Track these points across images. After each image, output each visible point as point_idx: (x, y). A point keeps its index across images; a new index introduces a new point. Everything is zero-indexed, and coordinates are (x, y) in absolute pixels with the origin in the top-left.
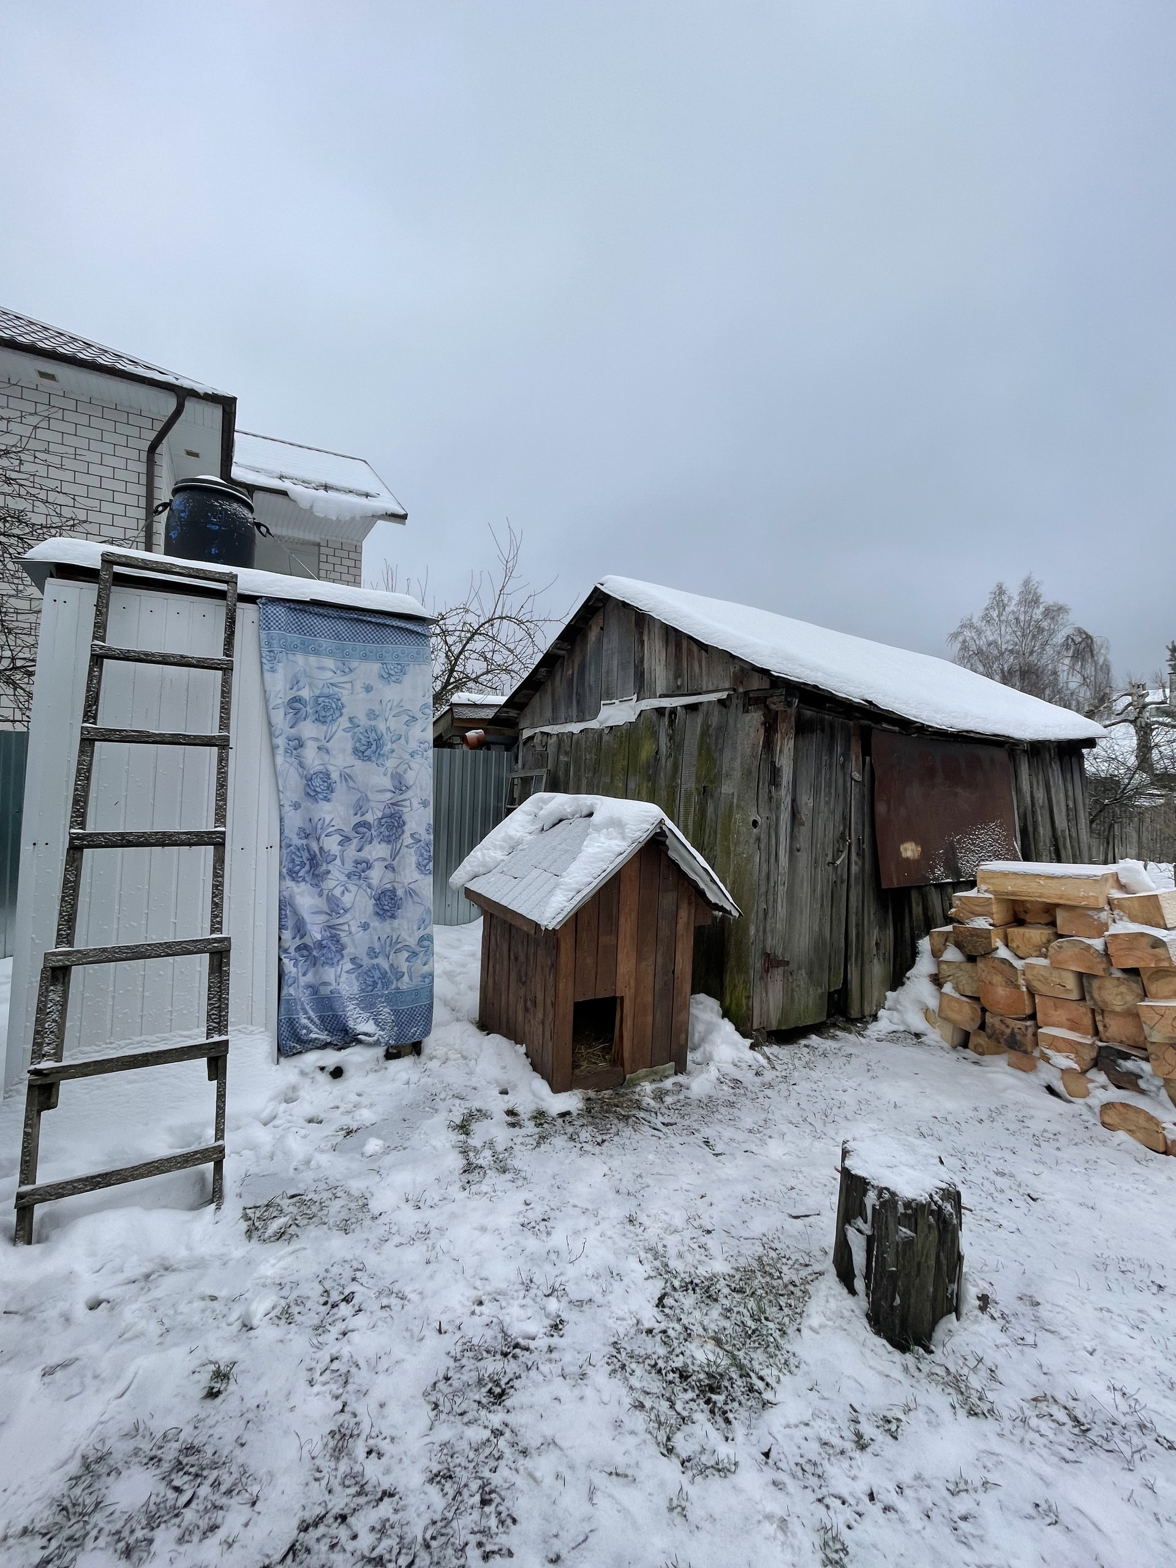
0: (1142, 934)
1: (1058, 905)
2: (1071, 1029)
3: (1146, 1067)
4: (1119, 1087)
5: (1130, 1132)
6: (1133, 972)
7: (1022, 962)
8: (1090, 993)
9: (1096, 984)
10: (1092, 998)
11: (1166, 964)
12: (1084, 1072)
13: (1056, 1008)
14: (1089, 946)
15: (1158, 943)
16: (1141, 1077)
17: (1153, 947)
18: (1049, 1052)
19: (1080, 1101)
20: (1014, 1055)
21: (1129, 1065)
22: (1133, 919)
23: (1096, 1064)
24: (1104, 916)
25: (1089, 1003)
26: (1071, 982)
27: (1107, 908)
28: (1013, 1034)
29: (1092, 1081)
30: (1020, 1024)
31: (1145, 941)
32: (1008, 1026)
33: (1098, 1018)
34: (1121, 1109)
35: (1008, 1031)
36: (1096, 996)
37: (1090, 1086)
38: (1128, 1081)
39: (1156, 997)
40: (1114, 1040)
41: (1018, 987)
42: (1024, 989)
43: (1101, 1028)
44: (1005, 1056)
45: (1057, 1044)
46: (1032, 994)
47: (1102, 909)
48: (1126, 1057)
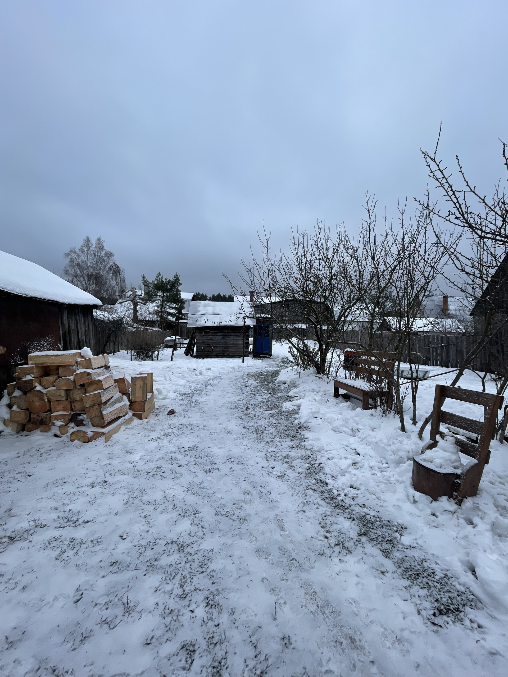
0: (84, 372)
1: (59, 366)
2: (64, 411)
3: (85, 416)
4: (77, 426)
5: (79, 440)
6: (82, 386)
7: (46, 390)
8: (69, 396)
9: (71, 392)
10: (70, 398)
11: (91, 381)
12: (66, 425)
13: (58, 404)
14: (69, 379)
15: (89, 374)
16: (84, 420)
17: (88, 376)
18: (54, 421)
19: (65, 435)
20: (42, 428)
21: (81, 417)
22: (83, 368)
23: (71, 421)
24: (74, 367)
25: (69, 400)
26: (63, 393)
27: (76, 365)
28: (42, 419)
29: (69, 427)
30: (45, 414)
31: (85, 374)
32: (40, 417)
33: (72, 404)
34: (76, 433)
35: (40, 418)
36: (71, 396)
37: (68, 429)
38: (80, 423)
39: (89, 393)
40: (77, 410)
41: (44, 400)
42: (46, 400)
43: (73, 408)
44: (40, 429)
45: (57, 418)
46: (49, 401)
47: (74, 365)
48: (80, 415)
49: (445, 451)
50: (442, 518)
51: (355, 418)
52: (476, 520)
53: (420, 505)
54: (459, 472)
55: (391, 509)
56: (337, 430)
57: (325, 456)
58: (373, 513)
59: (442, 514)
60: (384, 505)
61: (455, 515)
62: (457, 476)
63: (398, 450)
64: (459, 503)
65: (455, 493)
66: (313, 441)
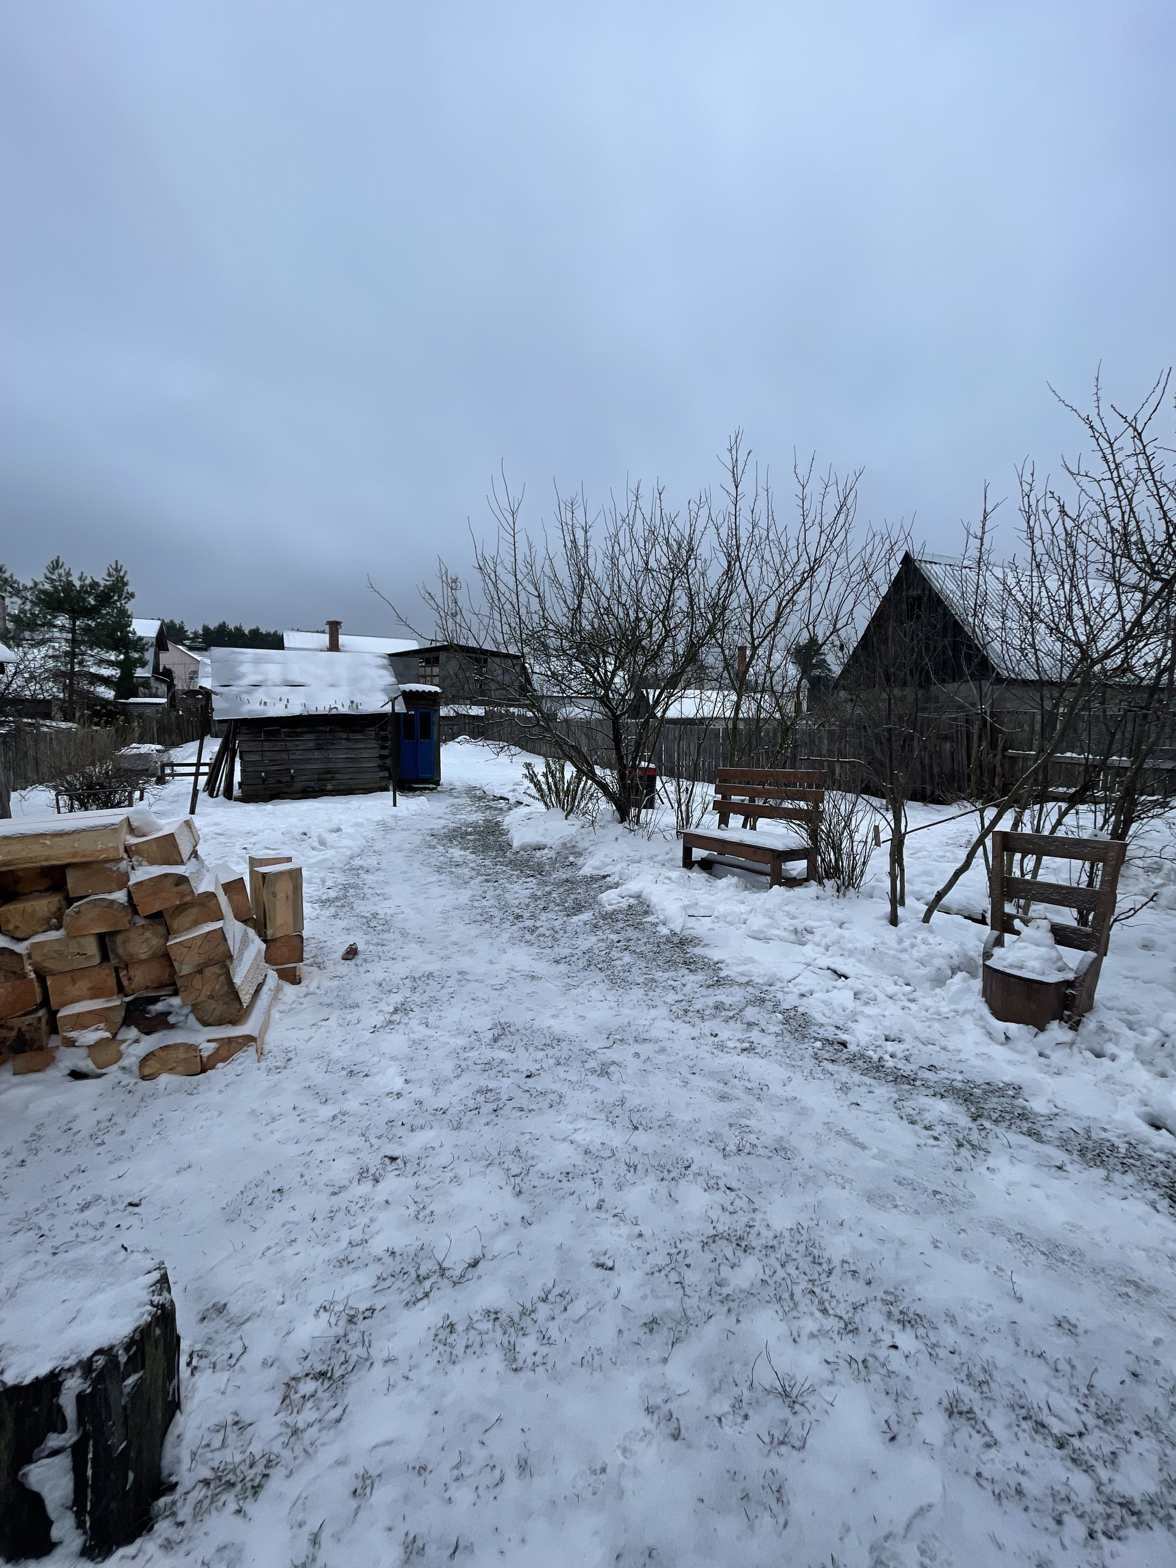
0: (166, 875)
1: (68, 865)
2: (94, 997)
3: (176, 1001)
4: (148, 1034)
5: (171, 1070)
6: (157, 917)
7: (26, 943)
8: (114, 950)
9: (119, 939)
10: (117, 956)
11: (188, 898)
12: (115, 1035)
13: (74, 982)
14: (113, 902)
15: (182, 880)
16: (170, 1013)
17: (177, 885)
18: (73, 1034)
19: (115, 1067)
20: (21, 1060)
21: (159, 1007)
22: (152, 863)
23: (127, 1022)
24: (124, 865)
25: (114, 962)
26: (91, 947)
27: (125, 856)
28: (20, 1032)
29: (124, 1041)
30: (29, 1019)
31: (170, 881)
32: (11, 1029)
33: (122, 974)
34: (162, 1054)
35: (14, 1034)
36: (121, 951)
37: (123, 1047)
38: (153, 1025)
39: (179, 932)
40: (140, 989)
41: (24, 976)
42: (33, 975)
43: (125, 982)
44: (9, 1066)
45: (82, 1022)
46: (41, 978)
47: (122, 859)
48: (155, 1000)
49: (1038, 945)
50: (1058, 1057)
51: (786, 908)
52: (1110, 1048)
53: (1020, 1045)
54: (1071, 976)
55: (977, 1062)
56: (761, 936)
57: (792, 992)
58: (959, 1077)
59: (1053, 1051)
60: (962, 1057)
61: (1075, 1049)
62: (1068, 984)
63: (931, 956)
64: (1075, 1027)
65: (1067, 1013)
66: (738, 965)
